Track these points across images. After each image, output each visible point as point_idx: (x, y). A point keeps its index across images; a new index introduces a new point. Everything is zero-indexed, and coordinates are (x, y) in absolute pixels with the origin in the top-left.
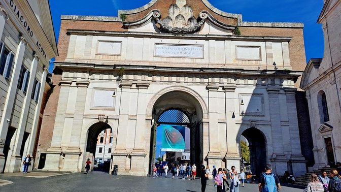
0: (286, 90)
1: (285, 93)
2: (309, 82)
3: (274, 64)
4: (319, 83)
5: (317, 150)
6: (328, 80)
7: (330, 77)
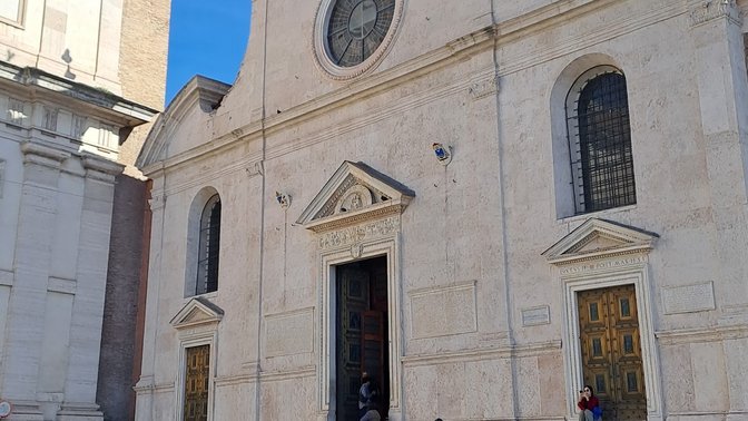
0: (90, 164)
1: (83, 172)
2: (172, 152)
3: (67, 57)
4: (207, 164)
5: (153, 389)
6: (239, 159)
7: (247, 150)
